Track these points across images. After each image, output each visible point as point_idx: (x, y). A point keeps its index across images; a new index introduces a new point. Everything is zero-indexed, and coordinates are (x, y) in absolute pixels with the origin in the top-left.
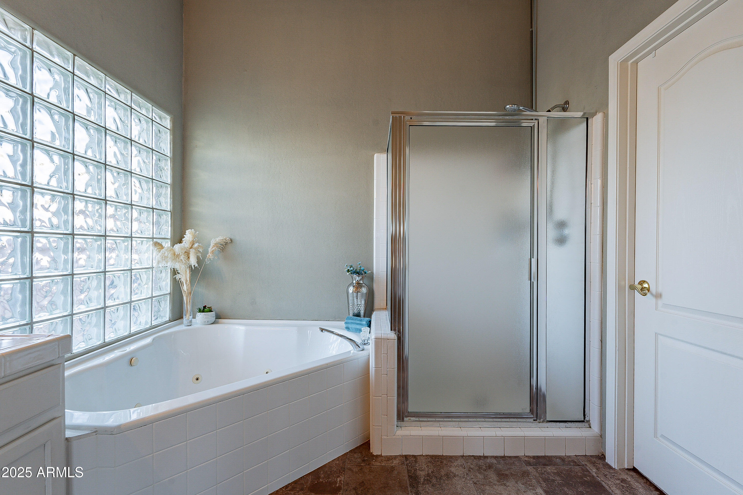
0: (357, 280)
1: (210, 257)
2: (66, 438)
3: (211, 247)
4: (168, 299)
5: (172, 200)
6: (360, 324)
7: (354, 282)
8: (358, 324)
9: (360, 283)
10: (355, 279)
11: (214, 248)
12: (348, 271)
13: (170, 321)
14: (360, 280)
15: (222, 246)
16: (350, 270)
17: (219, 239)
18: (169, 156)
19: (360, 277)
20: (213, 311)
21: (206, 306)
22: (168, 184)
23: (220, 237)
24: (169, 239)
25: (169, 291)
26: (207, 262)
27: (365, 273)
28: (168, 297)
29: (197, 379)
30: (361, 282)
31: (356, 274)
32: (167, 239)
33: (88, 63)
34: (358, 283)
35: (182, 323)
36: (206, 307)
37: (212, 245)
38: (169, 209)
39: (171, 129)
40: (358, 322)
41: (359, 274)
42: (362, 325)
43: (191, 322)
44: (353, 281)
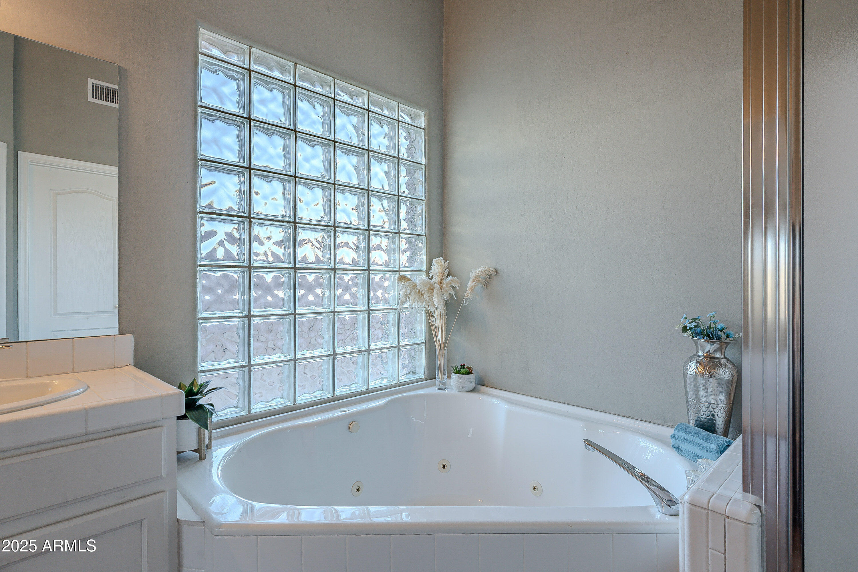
0: (707, 350)
1: (468, 296)
2: (178, 518)
3: (470, 282)
4: (423, 349)
5: (427, 220)
6: (704, 447)
7: (701, 354)
8: (698, 445)
9: (714, 358)
10: (703, 349)
11: (474, 283)
12: (685, 329)
13: (426, 379)
14: (715, 351)
15: (485, 281)
16: (688, 328)
17: (480, 270)
18: (424, 164)
19: (716, 346)
20: (473, 373)
21: (464, 365)
22: (422, 200)
23: (482, 267)
24: (424, 272)
25: (423, 340)
26: (464, 302)
27: (728, 336)
28: (423, 346)
29: (444, 467)
30: (718, 355)
31: (703, 338)
32: (422, 271)
33: (312, 69)
34: (710, 357)
35: (434, 385)
36: (465, 367)
37: (471, 279)
38: (423, 233)
39: (426, 127)
40: (701, 442)
41: (710, 339)
42: (708, 450)
43: (444, 384)
44: (698, 351)
